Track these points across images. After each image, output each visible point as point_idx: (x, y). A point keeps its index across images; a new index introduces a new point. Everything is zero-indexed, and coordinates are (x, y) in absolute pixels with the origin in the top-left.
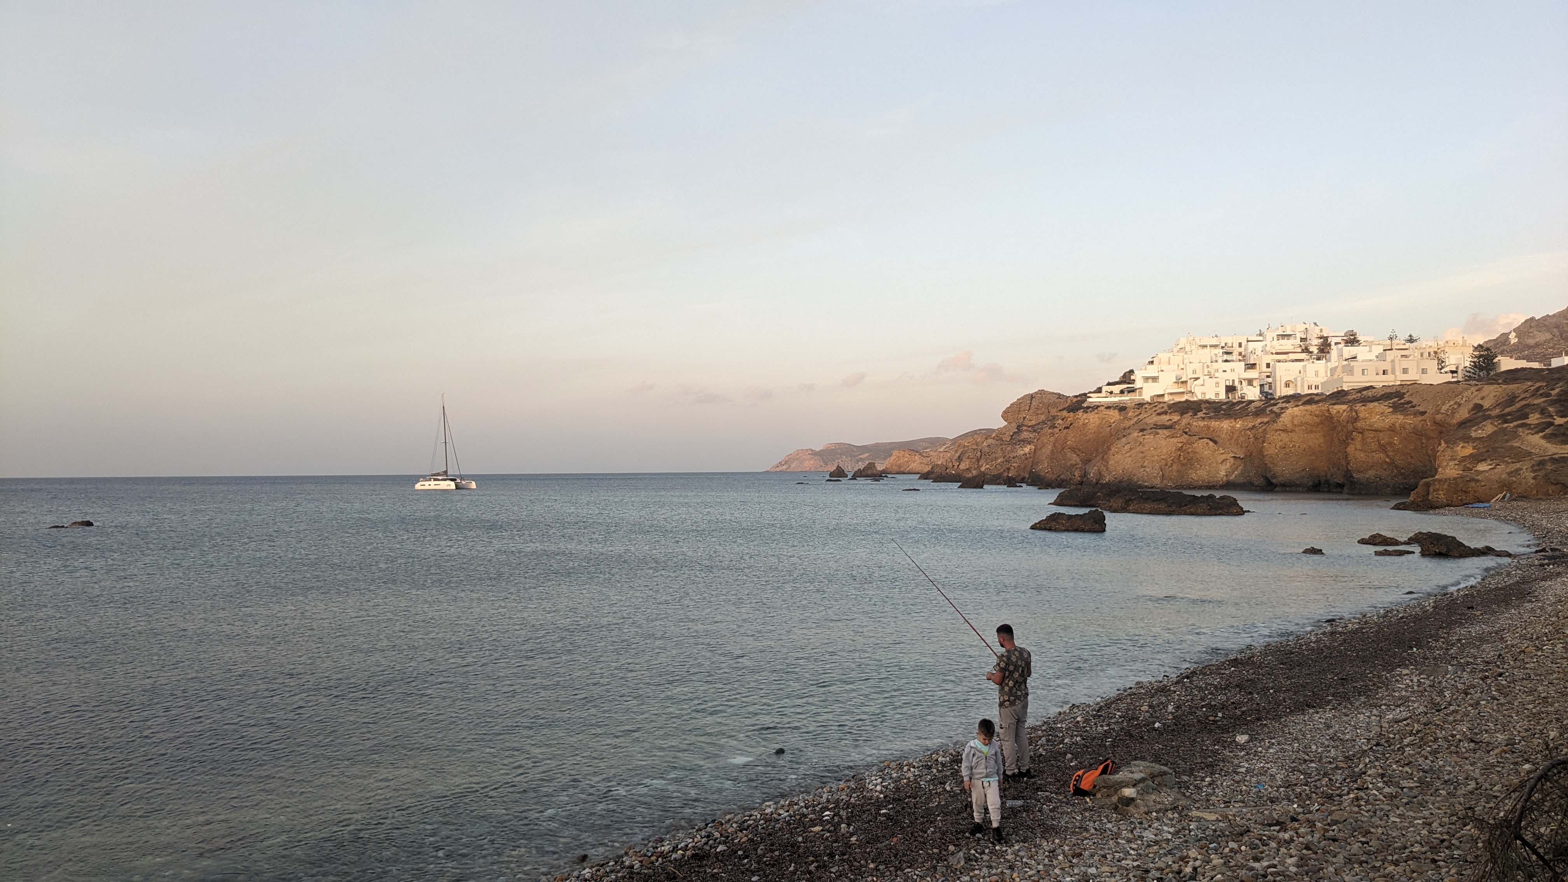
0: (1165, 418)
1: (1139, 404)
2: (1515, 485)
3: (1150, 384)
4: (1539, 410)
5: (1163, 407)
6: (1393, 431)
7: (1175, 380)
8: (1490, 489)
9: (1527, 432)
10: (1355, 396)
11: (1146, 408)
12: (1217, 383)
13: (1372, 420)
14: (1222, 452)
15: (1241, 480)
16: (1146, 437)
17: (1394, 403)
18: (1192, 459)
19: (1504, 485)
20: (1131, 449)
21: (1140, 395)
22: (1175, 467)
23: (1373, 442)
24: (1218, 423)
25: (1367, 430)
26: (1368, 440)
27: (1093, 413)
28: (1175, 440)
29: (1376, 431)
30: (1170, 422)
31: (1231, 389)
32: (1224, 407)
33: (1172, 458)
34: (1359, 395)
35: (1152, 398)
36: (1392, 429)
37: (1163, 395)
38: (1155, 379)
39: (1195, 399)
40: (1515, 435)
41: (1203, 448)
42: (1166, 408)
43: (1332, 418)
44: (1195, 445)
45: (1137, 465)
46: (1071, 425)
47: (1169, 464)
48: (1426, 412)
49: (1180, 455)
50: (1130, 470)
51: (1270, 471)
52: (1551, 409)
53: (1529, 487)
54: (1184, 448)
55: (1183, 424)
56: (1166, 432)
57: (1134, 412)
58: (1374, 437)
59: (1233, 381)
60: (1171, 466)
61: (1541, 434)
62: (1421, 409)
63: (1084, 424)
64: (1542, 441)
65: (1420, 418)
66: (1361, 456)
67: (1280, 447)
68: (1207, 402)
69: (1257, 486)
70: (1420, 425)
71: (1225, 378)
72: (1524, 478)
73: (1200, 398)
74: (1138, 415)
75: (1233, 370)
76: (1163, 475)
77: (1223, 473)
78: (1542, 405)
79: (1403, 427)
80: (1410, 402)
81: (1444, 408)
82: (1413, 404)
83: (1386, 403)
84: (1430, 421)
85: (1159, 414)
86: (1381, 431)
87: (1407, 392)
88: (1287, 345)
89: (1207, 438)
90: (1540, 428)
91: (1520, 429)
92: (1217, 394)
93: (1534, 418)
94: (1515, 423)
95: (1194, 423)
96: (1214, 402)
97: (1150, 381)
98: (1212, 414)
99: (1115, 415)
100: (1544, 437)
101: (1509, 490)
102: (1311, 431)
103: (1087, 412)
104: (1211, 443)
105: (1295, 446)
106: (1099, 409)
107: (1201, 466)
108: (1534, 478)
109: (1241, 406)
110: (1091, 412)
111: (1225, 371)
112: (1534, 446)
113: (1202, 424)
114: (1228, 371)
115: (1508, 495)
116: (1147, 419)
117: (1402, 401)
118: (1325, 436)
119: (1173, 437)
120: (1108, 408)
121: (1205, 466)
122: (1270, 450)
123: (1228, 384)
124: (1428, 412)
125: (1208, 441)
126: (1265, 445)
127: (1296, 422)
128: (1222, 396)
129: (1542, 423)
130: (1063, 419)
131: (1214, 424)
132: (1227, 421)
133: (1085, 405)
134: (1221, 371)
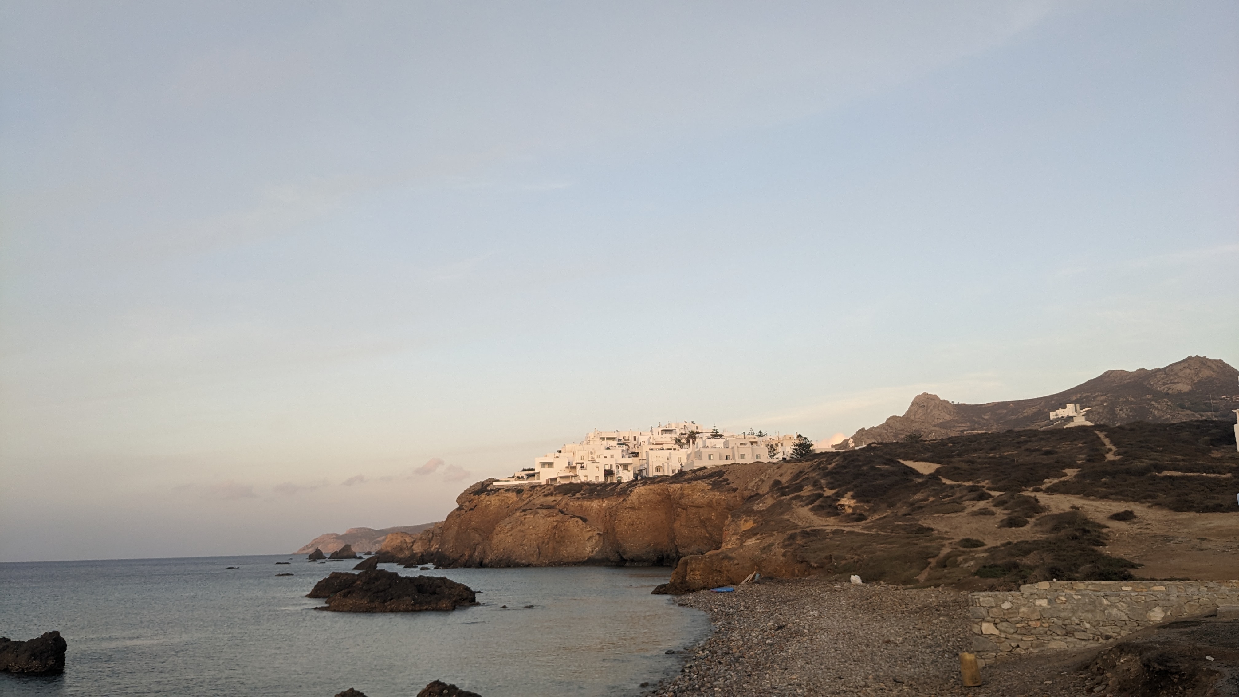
0: (550, 499)
1: (532, 487)
2: (764, 564)
3: (547, 469)
4: (812, 483)
5: (550, 489)
6: (711, 507)
7: (567, 465)
8: (743, 568)
9: (799, 504)
10: (690, 476)
11: (537, 490)
12: (597, 467)
13: (694, 497)
14: (589, 529)
15: (600, 556)
16: (527, 516)
17: (714, 481)
18: (564, 536)
19: (756, 564)
20: (512, 528)
21: (538, 479)
22: (551, 545)
23: (695, 518)
24: (589, 503)
25: (690, 506)
26: (691, 516)
27: (494, 495)
28: (551, 519)
29: (697, 507)
30: (555, 503)
31: (608, 473)
32: (598, 488)
33: (548, 536)
34: (694, 474)
35: (547, 481)
36: (710, 505)
37: (556, 479)
38: (550, 464)
39: (579, 482)
40: (788, 507)
41: (574, 526)
42: (552, 489)
43: (670, 496)
44: (567, 523)
45: (517, 543)
46: (475, 506)
47: (546, 542)
48: (737, 489)
49: (555, 533)
50: (510, 548)
51: (621, 547)
52: (823, 481)
53: (779, 565)
54: (558, 526)
55: (563, 503)
56: (545, 512)
57: (527, 494)
58: (696, 513)
59: (611, 465)
60: (548, 543)
61: (810, 506)
62: (734, 486)
63: (486, 506)
64: (810, 513)
65: (733, 494)
66: (685, 531)
67: (629, 524)
68: (588, 484)
69: (612, 562)
70: (732, 501)
71: (605, 463)
72: (774, 555)
73: (583, 480)
74: (530, 497)
75: (612, 456)
76: (540, 553)
77: (589, 549)
78: (816, 477)
79: (718, 502)
80: (727, 480)
81: (751, 484)
82: (729, 481)
83: (708, 481)
84: (739, 497)
85: (546, 496)
86: (701, 507)
87: (727, 471)
88: (667, 437)
89: (578, 517)
90: (811, 500)
91: (794, 502)
92: (597, 477)
93: (807, 491)
94: (791, 496)
95: (571, 503)
96: (594, 484)
97: (547, 466)
98: (587, 495)
99: (513, 496)
100: (812, 510)
101: (759, 570)
102: (655, 509)
103: (489, 495)
104: (581, 522)
105: (641, 523)
106: (500, 491)
107: (571, 543)
108: (784, 555)
109: (612, 487)
110: (493, 494)
111: (605, 457)
112: (802, 519)
113: (577, 503)
114: (609, 457)
115: (758, 575)
116: (535, 500)
117: (721, 479)
118: (666, 513)
119: (550, 516)
120: (508, 490)
121: (575, 543)
122: (622, 528)
123: (607, 468)
124: (739, 488)
125: (578, 519)
126: (616, 522)
127: (642, 500)
128: (602, 479)
129: (813, 494)
130: (470, 502)
131: (587, 503)
132: (597, 501)
133: (489, 488)
134: (602, 457)
